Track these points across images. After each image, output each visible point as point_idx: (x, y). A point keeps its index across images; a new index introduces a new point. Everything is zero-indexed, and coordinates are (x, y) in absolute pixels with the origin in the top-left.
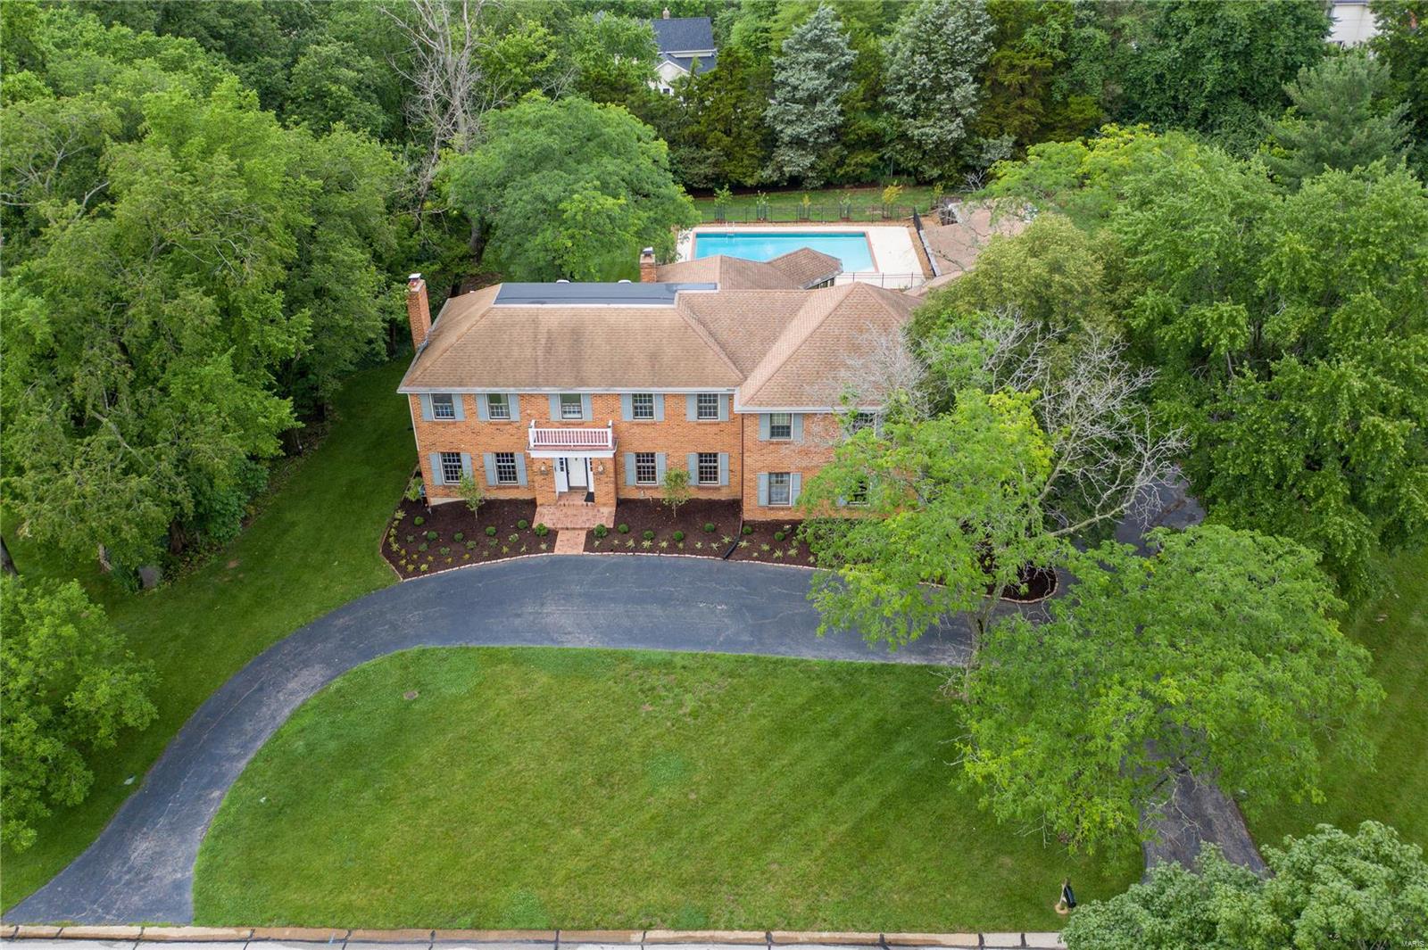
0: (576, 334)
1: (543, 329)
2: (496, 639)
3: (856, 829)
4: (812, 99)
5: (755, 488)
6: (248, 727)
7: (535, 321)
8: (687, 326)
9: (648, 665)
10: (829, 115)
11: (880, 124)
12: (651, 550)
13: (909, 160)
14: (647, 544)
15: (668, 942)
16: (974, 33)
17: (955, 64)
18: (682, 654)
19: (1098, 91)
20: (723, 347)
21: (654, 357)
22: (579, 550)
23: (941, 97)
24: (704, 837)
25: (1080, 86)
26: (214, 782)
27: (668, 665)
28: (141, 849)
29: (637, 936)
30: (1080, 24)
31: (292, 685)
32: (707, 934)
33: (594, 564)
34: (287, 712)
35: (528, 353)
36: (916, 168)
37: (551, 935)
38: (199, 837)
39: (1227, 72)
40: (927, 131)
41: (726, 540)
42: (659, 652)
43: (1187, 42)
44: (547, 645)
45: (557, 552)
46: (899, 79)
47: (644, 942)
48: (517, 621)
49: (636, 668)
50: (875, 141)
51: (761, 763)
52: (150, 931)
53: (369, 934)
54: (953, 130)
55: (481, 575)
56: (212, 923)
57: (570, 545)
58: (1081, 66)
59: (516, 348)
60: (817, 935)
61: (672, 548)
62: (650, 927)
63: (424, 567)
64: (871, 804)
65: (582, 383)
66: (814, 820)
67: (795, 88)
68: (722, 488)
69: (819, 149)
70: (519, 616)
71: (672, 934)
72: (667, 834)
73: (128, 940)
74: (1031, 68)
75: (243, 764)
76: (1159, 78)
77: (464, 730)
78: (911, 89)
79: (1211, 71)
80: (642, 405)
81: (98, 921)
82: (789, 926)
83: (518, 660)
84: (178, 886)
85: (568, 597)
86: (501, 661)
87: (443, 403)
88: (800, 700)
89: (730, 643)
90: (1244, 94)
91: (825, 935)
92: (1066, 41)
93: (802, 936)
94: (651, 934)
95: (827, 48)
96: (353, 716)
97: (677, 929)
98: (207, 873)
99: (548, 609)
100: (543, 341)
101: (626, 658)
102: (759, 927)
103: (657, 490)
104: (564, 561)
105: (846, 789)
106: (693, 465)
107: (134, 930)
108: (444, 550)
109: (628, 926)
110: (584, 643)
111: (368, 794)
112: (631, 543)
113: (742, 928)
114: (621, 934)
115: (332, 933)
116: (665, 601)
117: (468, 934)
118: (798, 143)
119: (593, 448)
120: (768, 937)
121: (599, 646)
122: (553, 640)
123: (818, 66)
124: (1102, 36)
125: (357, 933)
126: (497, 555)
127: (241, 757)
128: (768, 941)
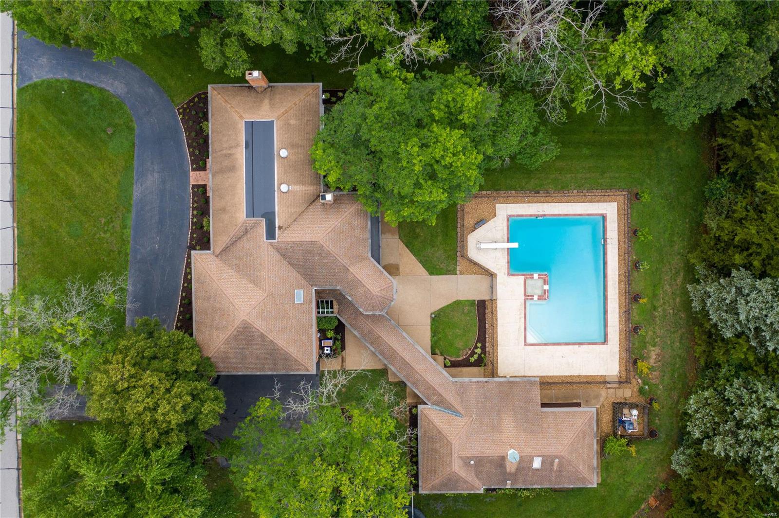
0: (232, 169)
2: (139, 157)
6: (97, 74)
7: (238, 145)
9: (124, 219)
12: (193, 214)
14: (195, 212)
15: (14, 234)
18: (129, 232)
22: (193, 182)
27: (124, 227)
28: (44, 60)
29: (15, 225)
31: (116, 83)
32: (16, 246)
33: (186, 190)
34: (103, 86)
35: (225, 146)
37: (16, 199)
38: (50, 76)
42: (130, 223)
44: (135, 178)
45: (192, 173)
47: (13, 227)
48: (149, 164)
49: (124, 214)
52: (15, 77)
55: (179, 144)
56: (18, 95)
57: (195, 178)
61: (193, 224)
62: (18, 229)
63: (183, 116)
70: (152, 163)
71: (16, 235)
73: (13, 71)
75: (79, 79)
81: (18, 59)
83: (126, 168)
84: (31, 78)
85: (164, 182)
86: (127, 161)
89: (136, 251)
91: (17, 281)
93: (16, 274)
97: (18, 236)
98: (35, 86)
99: (156, 175)
100: (229, 152)
101: (129, 211)
102: (18, 261)
104: (188, 177)
107: (15, 72)
112: (195, 205)
113: (18, 256)
115: (15, 133)
120: (16, 264)
121: (134, 198)
122: (138, 180)
125: (15, 141)
126: (189, 146)
127: (82, 78)
128: (14, 264)
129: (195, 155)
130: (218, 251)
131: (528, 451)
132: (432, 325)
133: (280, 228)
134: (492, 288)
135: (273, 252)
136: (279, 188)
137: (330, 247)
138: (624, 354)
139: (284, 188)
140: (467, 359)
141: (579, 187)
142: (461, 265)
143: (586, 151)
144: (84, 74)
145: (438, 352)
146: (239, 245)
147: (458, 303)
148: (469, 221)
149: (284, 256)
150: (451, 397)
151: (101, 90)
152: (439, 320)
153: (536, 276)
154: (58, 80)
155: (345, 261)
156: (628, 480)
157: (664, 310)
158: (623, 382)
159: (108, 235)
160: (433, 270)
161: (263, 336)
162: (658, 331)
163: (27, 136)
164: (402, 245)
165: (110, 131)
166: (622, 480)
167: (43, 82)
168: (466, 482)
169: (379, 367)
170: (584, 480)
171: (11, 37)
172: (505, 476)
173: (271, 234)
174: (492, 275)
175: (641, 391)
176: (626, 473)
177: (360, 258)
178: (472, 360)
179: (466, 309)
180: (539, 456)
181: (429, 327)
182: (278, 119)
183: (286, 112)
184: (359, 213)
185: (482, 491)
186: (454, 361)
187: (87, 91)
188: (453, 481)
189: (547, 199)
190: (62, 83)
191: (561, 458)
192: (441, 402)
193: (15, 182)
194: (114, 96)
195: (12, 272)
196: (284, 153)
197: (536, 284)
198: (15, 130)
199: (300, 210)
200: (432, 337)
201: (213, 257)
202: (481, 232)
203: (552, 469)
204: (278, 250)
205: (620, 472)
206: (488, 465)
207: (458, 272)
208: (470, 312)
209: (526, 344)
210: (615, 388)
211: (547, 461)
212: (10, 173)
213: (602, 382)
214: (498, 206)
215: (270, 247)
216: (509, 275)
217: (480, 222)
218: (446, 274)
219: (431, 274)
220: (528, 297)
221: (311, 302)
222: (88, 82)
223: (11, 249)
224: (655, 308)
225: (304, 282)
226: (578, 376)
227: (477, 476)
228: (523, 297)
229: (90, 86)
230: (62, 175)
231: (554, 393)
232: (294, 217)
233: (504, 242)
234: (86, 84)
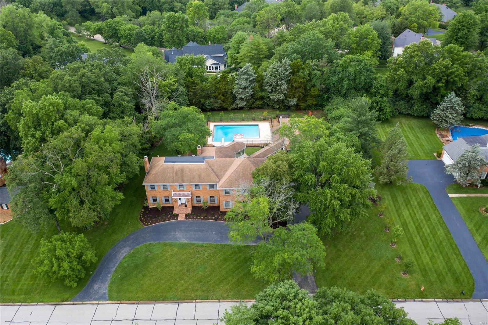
0: (182, 170)
1: (175, 169)
2: (166, 241)
3: (238, 280)
4: (245, 88)
5: (223, 204)
6: (114, 261)
7: (173, 167)
8: (207, 168)
9: (198, 246)
10: (250, 91)
11: (263, 94)
12: (199, 219)
13: (271, 103)
14: (198, 217)
15: (200, 302)
16: (287, 72)
17: (282, 79)
18: (205, 243)
19: (318, 87)
20: (215, 173)
21: (200, 176)
22: (184, 219)
23: (278, 88)
24: (208, 282)
25: (313, 86)
26: (109, 273)
27: (202, 246)
28: (96, 286)
29: (194, 301)
30: (314, 70)
31: (123, 252)
33: (187, 222)
34: (122, 257)
35: (172, 175)
36: (273, 105)
37: (178, 301)
38: (107, 284)
39: (349, 84)
40: (275, 97)
41: (216, 216)
42: (200, 243)
43: (340, 75)
44: (176, 242)
46: (268, 83)
47: (195, 302)
48: (170, 236)
49: (195, 247)
50: (262, 98)
51: (220, 267)
52: (100, 302)
53: (143, 302)
54: (282, 97)
55: (162, 225)
56: (112, 301)
57: (181, 218)
58: (314, 81)
59: (169, 174)
60: (228, 300)
61: (204, 219)
62: (197, 299)
63: (149, 224)
64: (241, 275)
65: (184, 182)
66: (230, 278)
67: (240, 85)
68: (216, 203)
69: (247, 101)
71: (201, 301)
72: (200, 282)
73: (96, 304)
74: (301, 82)
75: (114, 269)
76: (334, 84)
77: (160, 261)
78: (271, 85)
79: (346, 84)
80: (197, 187)
81: (90, 301)
82: (223, 299)
83: (171, 245)
84: (105, 294)
85: (181, 230)
86: (167, 246)
87: (153, 187)
88: (229, 253)
89: (216, 241)
90: (355, 89)
91: (230, 300)
92: (309, 75)
94: (197, 301)
95: (248, 75)
96: (136, 258)
98: (110, 291)
99: (177, 233)
100: (175, 172)
101: (193, 244)
102: (217, 299)
103: (201, 204)
104: (180, 221)
105: (236, 272)
106: (209, 198)
107: (97, 302)
108: (154, 219)
109: (192, 299)
110: (185, 241)
111: (141, 275)
112: (195, 217)
115: (136, 302)
116: (202, 231)
117: (162, 301)
118: (241, 99)
119: (186, 196)
121: (187, 242)
122: (178, 241)
123: (247, 79)
124: (319, 73)
125: (141, 302)
126: (165, 220)
127: (114, 267)
128: (219, 302)
130: (217, 180)
138: (262, 121)
153: (234, 136)
154: (112, 279)
159: (206, 253)
165: (148, 253)
167: (109, 287)
171: (74, 306)
173: (212, 158)
187: (123, 264)
190: (114, 277)
194: (130, 253)
195: (224, 303)
196: (179, 156)
197: (238, 137)
198: (134, 302)
201: (220, 181)
209: (260, 138)
210: (273, 123)
214: (208, 143)
216: (234, 141)
223: (209, 303)
226: (270, 129)
229: (121, 263)
233: (221, 142)
234: (119, 265)
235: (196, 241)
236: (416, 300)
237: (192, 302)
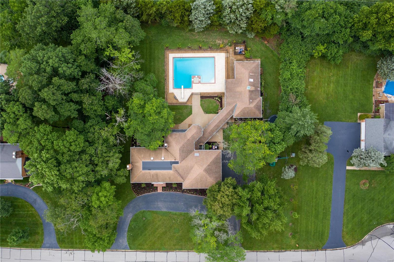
0: (157, 175)
2: (153, 209)
6: (125, 223)
7: (150, 173)
9: (173, 214)
12: (172, 191)
18: (178, 213)
20: (180, 175)
21: (170, 178)
22: (161, 191)
26: (124, 232)
27: (176, 214)
28: (121, 241)
29: (175, 251)
31: (128, 216)
32: (182, 251)
33: (164, 194)
34: (129, 221)
35: (150, 177)
37: (166, 251)
38: (126, 239)
42: (174, 212)
45: (158, 192)
48: (155, 206)
49: (172, 214)
52: (126, 250)
55: (149, 196)
56: (132, 250)
57: (160, 190)
59: (147, 177)
61: (175, 191)
70: (155, 205)
71: (178, 251)
73: (124, 251)
75: (127, 229)
81: (120, 249)
82: (190, 250)
83: (156, 213)
84: (126, 245)
85: (161, 201)
86: (154, 213)
89: (184, 210)
91: (193, 251)
96: (138, 222)
98: (129, 244)
99: (159, 203)
100: (152, 176)
101: (171, 213)
102: (187, 250)
104: (160, 193)
107: (124, 250)
110: (165, 210)
111: (143, 234)
112: (169, 190)
114: (173, 251)
115: (145, 251)
116: (175, 202)
121: (167, 211)
122: (160, 209)
125: (147, 251)
126: (150, 192)
128: (188, 252)
129: (152, 190)
130: (183, 180)
131: (247, 83)
132: (208, 113)
133: (175, 160)
134: (196, 94)
135: (183, 162)
136: (163, 160)
137: (181, 145)
138: (218, 51)
139: (163, 158)
140: (220, 102)
141: (164, 66)
142: (189, 104)
143: (152, 64)
144: (126, 227)
145: (217, 111)
146: (181, 173)
147: (201, 105)
148: (175, 101)
149: (184, 159)
150: (230, 108)
151: (131, 221)
152: (207, 111)
153: (193, 80)
154: (127, 236)
155: (186, 140)
156: (259, 50)
157: (204, 38)
158: (227, 52)
159: (178, 220)
160: (190, 113)
161: (209, 165)
162: (211, 40)
163: (146, 247)
164: (182, 123)
165: (144, 219)
166: (260, 52)
167: (128, 241)
168: (258, 103)
169: (222, 131)
170: (258, 65)
171: (113, 252)
172: (256, 90)
173: (177, 163)
174: (192, 94)
175: (230, 46)
176: (257, 51)
177: (185, 136)
178: (220, 100)
179: (203, 102)
180: (249, 79)
181: (209, 114)
182: (141, 160)
183: (139, 158)
184: (171, 136)
185: (261, 98)
186: (220, 106)
187: (131, 226)
188: (257, 107)
189: (168, 76)
190: (128, 235)
191: (250, 72)
192: (233, 110)
193: (161, 251)
194: (133, 217)
195: (191, 252)
196: (152, 159)
197: (195, 80)
198: (144, 251)
199: (170, 154)
200: (212, 113)
201: (185, 182)
202: (178, 98)
203: (253, 75)
204: (182, 161)
205: (257, 53)
206: (252, 96)
207: (191, 105)
208: (204, 101)
209: (215, 83)
210: (229, 54)
211: (250, 77)
212: (158, 252)
213: (227, 59)
214: (170, 92)
215: (181, 163)
216: (192, 88)
217: (175, 98)
218: (192, 109)
219: (192, 114)
220: (199, 82)
221: (199, 151)
222: (128, 226)
223: (183, 253)
224: (203, 41)
225: (192, 153)
226: (225, 66)
227: (256, 99)
228: (200, 84)
229: (129, 225)
230: (158, 235)
231: (231, 74)
232: (172, 156)
233: (181, 90)
234: (129, 226)
235: (171, 210)
236: (292, 250)
237: (174, 252)
